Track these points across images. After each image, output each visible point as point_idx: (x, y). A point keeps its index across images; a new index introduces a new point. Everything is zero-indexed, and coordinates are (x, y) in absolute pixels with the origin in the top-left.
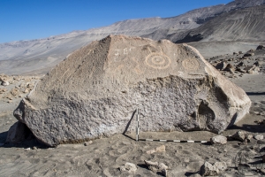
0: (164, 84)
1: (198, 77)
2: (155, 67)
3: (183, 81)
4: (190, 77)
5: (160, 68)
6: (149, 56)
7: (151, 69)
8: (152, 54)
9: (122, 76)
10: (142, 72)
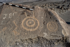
0: (34, 42)
1: (57, 38)
2: (28, 30)
3: (47, 40)
4: (52, 38)
5: (31, 30)
6: (25, 19)
7: (25, 31)
8: (27, 17)
9: (5, 36)
10: (19, 34)
